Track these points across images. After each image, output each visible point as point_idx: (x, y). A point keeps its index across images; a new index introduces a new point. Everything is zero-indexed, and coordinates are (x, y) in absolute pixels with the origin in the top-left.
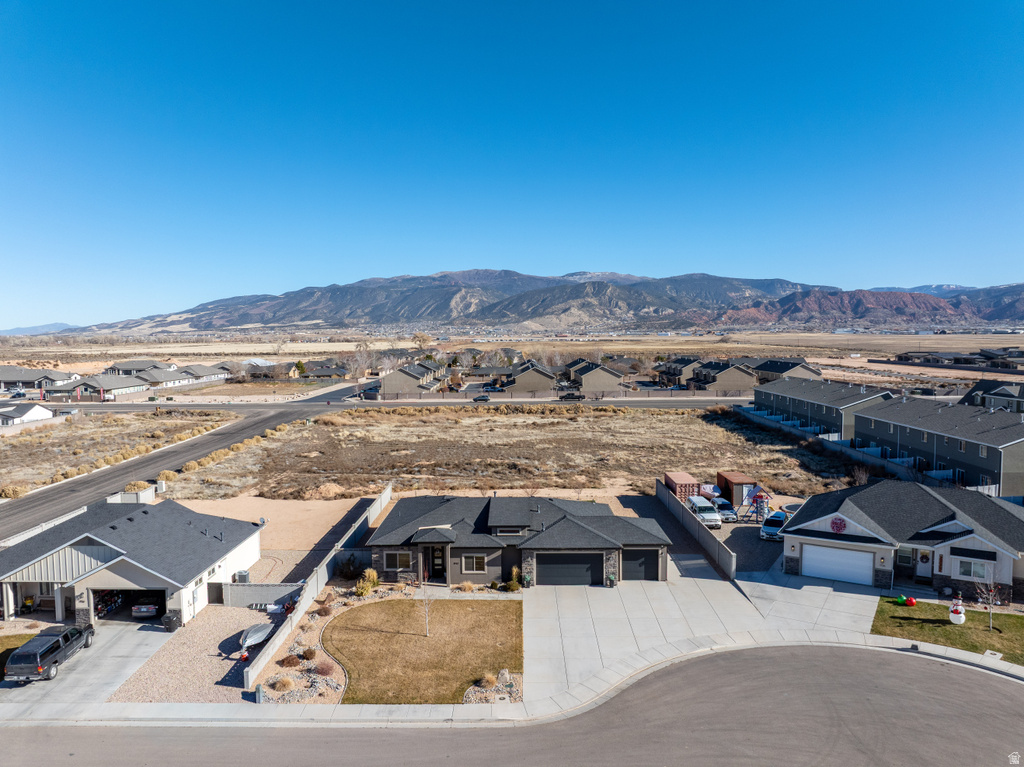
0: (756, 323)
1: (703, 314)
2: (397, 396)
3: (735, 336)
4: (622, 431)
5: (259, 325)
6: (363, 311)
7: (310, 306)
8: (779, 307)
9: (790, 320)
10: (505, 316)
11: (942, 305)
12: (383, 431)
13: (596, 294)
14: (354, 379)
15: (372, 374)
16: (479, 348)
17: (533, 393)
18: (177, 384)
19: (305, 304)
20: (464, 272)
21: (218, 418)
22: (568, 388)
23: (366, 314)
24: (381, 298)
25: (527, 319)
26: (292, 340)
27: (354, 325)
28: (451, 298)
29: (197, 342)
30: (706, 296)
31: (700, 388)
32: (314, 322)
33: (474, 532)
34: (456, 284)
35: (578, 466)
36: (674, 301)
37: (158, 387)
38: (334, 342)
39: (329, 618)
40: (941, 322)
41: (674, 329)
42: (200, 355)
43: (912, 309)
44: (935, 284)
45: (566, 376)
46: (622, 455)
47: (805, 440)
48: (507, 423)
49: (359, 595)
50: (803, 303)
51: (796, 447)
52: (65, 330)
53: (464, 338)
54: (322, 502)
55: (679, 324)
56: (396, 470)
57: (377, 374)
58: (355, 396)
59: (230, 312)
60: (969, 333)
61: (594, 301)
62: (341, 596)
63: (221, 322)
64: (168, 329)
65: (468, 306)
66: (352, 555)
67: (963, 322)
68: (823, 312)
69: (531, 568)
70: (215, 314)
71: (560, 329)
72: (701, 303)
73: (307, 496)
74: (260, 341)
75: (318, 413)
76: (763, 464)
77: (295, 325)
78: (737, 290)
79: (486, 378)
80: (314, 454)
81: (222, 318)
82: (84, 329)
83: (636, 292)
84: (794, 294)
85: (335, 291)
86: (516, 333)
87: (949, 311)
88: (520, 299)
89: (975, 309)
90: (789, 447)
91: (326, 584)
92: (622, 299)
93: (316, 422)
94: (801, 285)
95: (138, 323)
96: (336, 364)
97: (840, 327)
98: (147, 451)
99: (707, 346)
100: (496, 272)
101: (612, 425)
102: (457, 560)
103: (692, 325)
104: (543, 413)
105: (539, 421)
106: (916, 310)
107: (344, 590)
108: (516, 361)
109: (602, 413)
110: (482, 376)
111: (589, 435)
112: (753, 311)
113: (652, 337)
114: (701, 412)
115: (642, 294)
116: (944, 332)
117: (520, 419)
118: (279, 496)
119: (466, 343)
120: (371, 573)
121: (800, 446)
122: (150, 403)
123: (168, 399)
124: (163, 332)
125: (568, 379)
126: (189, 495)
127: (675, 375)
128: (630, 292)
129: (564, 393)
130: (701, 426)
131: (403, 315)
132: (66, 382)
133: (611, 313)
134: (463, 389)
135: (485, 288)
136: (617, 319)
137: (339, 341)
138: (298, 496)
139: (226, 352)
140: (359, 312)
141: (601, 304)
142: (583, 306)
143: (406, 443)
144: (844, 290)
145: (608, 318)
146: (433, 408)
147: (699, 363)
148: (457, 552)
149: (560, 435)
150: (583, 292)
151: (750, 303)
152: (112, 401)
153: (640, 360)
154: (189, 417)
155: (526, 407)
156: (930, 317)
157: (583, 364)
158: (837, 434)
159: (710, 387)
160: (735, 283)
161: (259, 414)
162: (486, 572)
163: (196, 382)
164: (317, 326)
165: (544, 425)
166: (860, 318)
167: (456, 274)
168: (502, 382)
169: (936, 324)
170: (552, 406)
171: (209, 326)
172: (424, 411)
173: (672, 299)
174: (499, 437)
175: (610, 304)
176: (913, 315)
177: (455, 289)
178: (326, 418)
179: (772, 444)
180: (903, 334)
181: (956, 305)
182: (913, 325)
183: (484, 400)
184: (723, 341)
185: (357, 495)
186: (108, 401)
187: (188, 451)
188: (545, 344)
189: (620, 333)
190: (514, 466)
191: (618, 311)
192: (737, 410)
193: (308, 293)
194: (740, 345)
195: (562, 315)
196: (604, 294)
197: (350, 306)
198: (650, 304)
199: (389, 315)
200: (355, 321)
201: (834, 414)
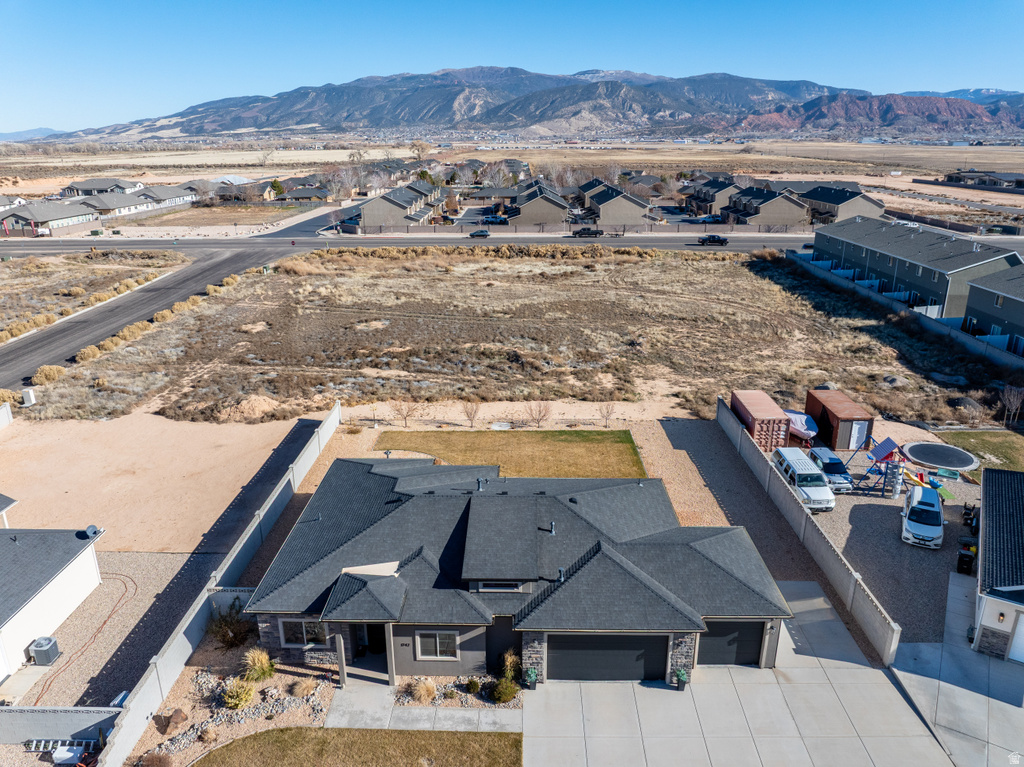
0: (777, 129)
1: (722, 119)
2: (380, 230)
3: (757, 145)
4: (653, 288)
5: (252, 129)
6: (361, 114)
7: (304, 108)
8: (803, 112)
9: (814, 127)
10: (511, 119)
11: (978, 112)
12: (355, 284)
13: (609, 96)
14: (338, 202)
15: (359, 194)
16: (482, 158)
17: (541, 226)
18: (133, 210)
19: (299, 106)
20: (467, 69)
21: (162, 263)
22: (582, 218)
23: (365, 117)
24: (380, 99)
25: (535, 123)
26: (286, 147)
27: (353, 129)
28: (454, 99)
29: (185, 150)
30: (726, 99)
31: (739, 222)
32: (310, 126)
33: (438, 585)
34: (459, 82)
35: (600, 356)
36: (693, 104)
37: (109, 216)
38: (329, 149)
40: (974, 131)
41: (690, 135)
42: (181, 167)
43: (945, 116)
44: (972, 87)
45: (579, 200)
46: (657, 332)
47: (896, 313)
48: (509, 272)
49: (232, 707)
50: (829, 109)
51: (882, 323)
52: (50, 136)
53: (468, 144)
54: (243, 426)
55: (696, 130)
56: (358, 360)
57: (365, 194)
58: (331, 228)
59: (221, 116)
60: (1008, 144)
61: (607, 103)
62: (203, 700)
63: (213, 126)
64: (159, 134)
65: (472, 108)
66: (238, 598)
67: (999, 132)
68: (849, 118)
69: (538, 656)
70: (206, 117)
71: (570, 134)
72: (721, 107)
73: (223, 416)
74: (251, 148)
75: (282, 254)
76: (849, 354)
77: (290, 130)
78: (759, 92)
79: (487, 201)
80: (260, 327)
81: (214, 122)
82: (70, 135)
83: (651, 93)
84: (820, 98)
85: (331, 92)
86: (523, 138)
87: (985, 119)
88: (527, 100)
89: (1013, 117)
90: (873, 322)
91: (187, 663)
92: (636, 101)
93: (276, 269)
94: (829, 88)
95: (126, 128)
96: (320, 182)
97: (866, 135)
98: (48, 321)
99: (729, 157)
100: (502, 69)
101: (638, 278)
102: (406, 640)
103: (709, 131)
104: (553, 257)
105: (549, 270)
106: (950, 117)
107: (212, 683)
108: (522, 176)
109: (626, 257)
110: (482, 198)
111: (611, 295)
112: (775, 116)
113: (668, 144)
114: (745, 257)
115: (657, 96)
116: (980, 144)
117: (525, 266)
118: (185, 416)
119: (469, 150)
120: (257, 657)
121: (888, 321)
122: (92, 238)
123: (114, 233)
124: (153, 137)
125: (582, 205)
126: (64, 412)
127: (705, 200)
128: (645, 93)
129: (578, 228)
130: (749, 281)
131: (403, 118)
132: (8, 207)
133: (625, 116)
134: (460, 216)
135: (490, 88)
136: (630, 123)
137: (334, 148)
138: (209, 415)
139: (209, 164)
140: (356, 113)
141: (613, 107)
142: (596, 109)
143: (380, 307)
144: (874, 94)
145: (621, 123)
146: (420, 249)
147: (736, 187)
148: (406, 630)
149: (575, 294)
150: (594, 93)
151: (773, 107)
152: (47, 236)
153: (663, 180)
154: (129, 261)
155: (533, 248)
156: (964, 125)
157: (600, 189)
158: (937, 307)
159: (752, 221)
160: (758, 84)
161: (211, 256)
162: (459, 658)
163: (157, 206)
164: (313, 131)
165: (553, 278)
166: (888, 126)
167: (459, 72)
168: (505, 207)
169: (969, 133)
170: (563, 247)
171: (200, 131)
172: (411, 254)
173: (690, 101)
174: (498, 298)
175: (624, 107)
176: (946, 123)
177: (458, 88)
178: (289, 264)
179: (848, 315)
180: (936, 145)
181: (994, 112)
182: (945, 134)
183: (483, 235)
184: (746, 151)
185: (294, 413)
186: (42, 236)
187: (103, 320)
188: (555, 153)
189: (634, 140)
190: (514, 358)
191: (631, 115)
192: (791, 256)
193: (301, 93)
194: (764, 157)
195: (572, 119)
196: (617, 96)
197: (347, 108)
198: (666, 107)
199: (389, 117)
200: (353, 125)
201: (936, 280)
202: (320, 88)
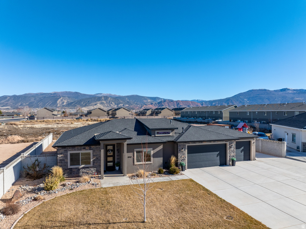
1: (137, 106)
6: (26, 104)
7: (5, 102)
8: (157, 105)
10: (76, 106)
12: (40, 125)
13: (105, 100)
19: (3, 101)
20: (62, 92)
23: (27, 105)
24: (32, 100)
25: (83, 107)
28: (57, 100)
30: (138, 101)
32: (7, 107)
34: (59, 95)
36: (129, 102)
39: (17, 217)
49: (48, 189)
50: (164, 104)
55: (130, 109)
61: (105, 102)
62: (28, 192)
65: (63, 103)
66: (37, 160)
69: (184, 156)
72: (136, 103)
78: (146, 100)
80: (5, 131)
83: (117, 99)
84: (161, 101)
85: (15, 97)
88: (81, 101)
91: (13, 185)
92: (113, 101)
94: (163, 99)
100: (73, 92)
102: (131, 154)
103: (134, 109)
107: (31, 187)
112: (151, 105)
115: (119, 100)
120: (58, 170)
128: (115, 99)
131: (40, 105)
133: (110, 105)
135: (69, 97)
136: (112, 107)
140: (24, 104)
141: (107, 103)
142: (101, 103)
144: (174, 100)
145: (109, 107)
148: (132, 147)
150: (101, 99)
151: (150, 103)
158: (221, 120)
159: (160, 115)
160: (145, 98)
162: (152, 162)
167: (59, 93)
173: (128, 102)
175: (109, 103)
177: (59, 97)
181: (202, 105)
191: (112, 105)
195: (95, 106)
196: (108, 100)
197: (21, 102)
198: (122, 103)
199: (35, 105)
200: (23, 107)
201: (219, 113)
202: (11, 96)
